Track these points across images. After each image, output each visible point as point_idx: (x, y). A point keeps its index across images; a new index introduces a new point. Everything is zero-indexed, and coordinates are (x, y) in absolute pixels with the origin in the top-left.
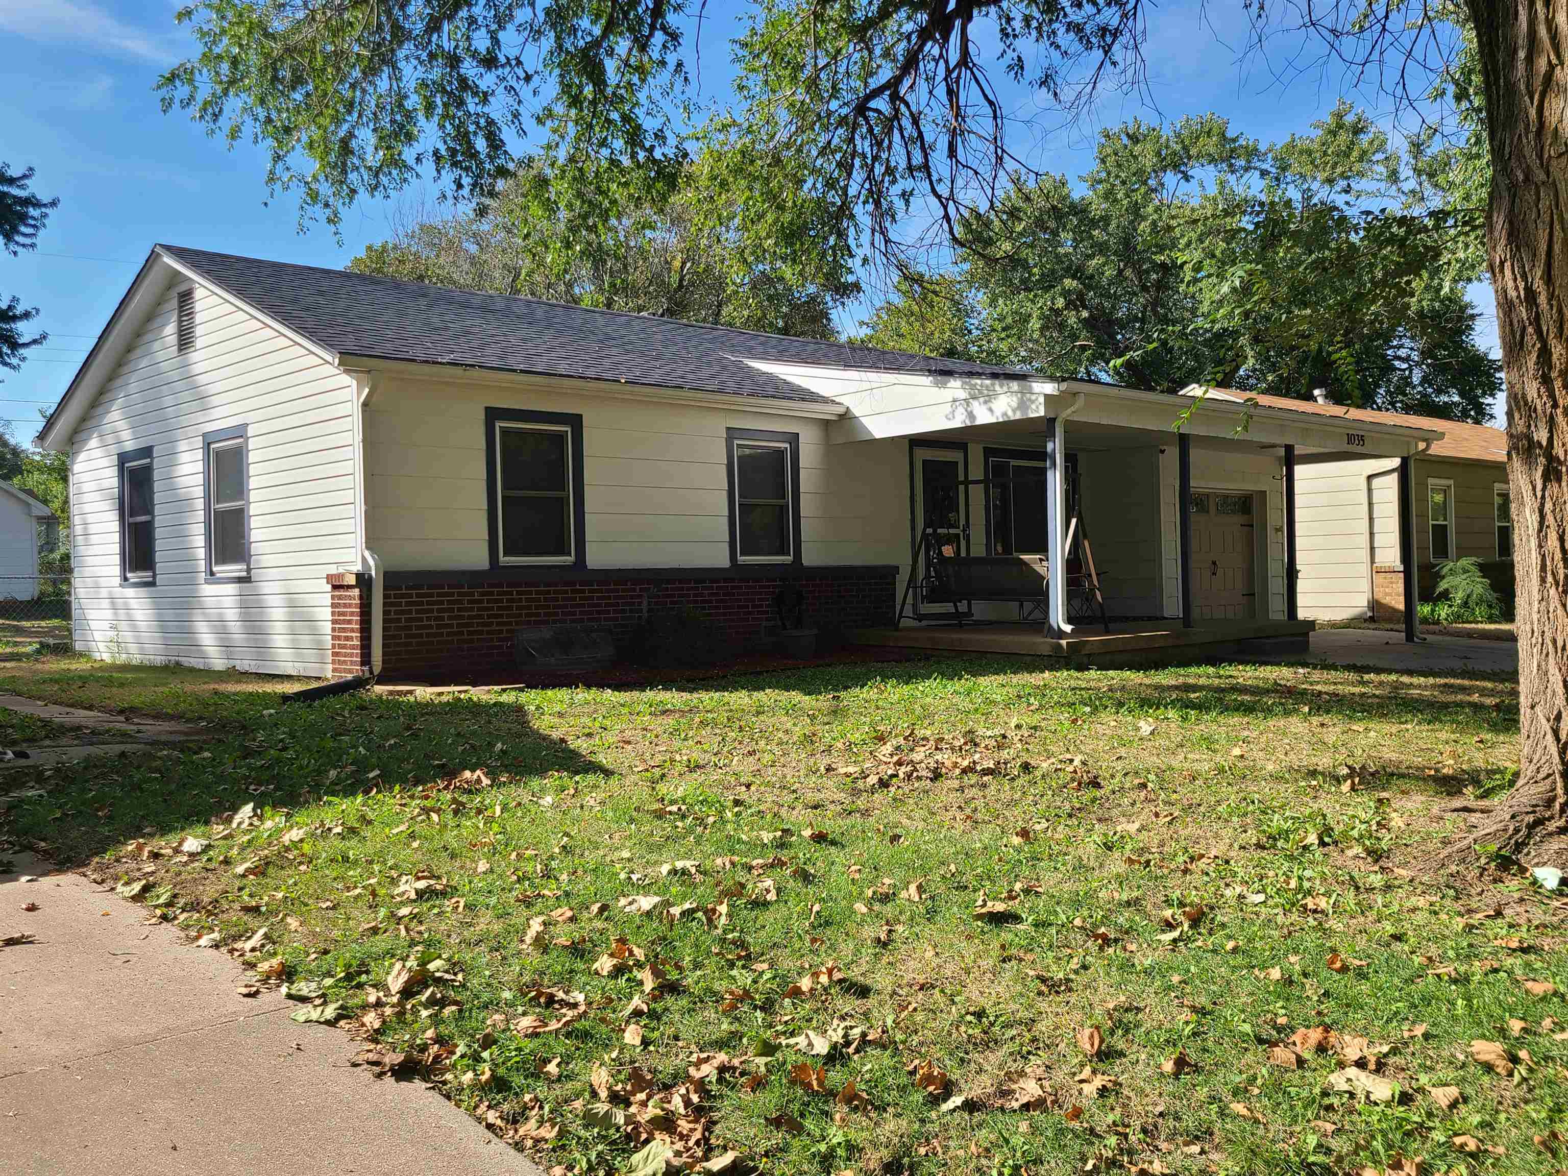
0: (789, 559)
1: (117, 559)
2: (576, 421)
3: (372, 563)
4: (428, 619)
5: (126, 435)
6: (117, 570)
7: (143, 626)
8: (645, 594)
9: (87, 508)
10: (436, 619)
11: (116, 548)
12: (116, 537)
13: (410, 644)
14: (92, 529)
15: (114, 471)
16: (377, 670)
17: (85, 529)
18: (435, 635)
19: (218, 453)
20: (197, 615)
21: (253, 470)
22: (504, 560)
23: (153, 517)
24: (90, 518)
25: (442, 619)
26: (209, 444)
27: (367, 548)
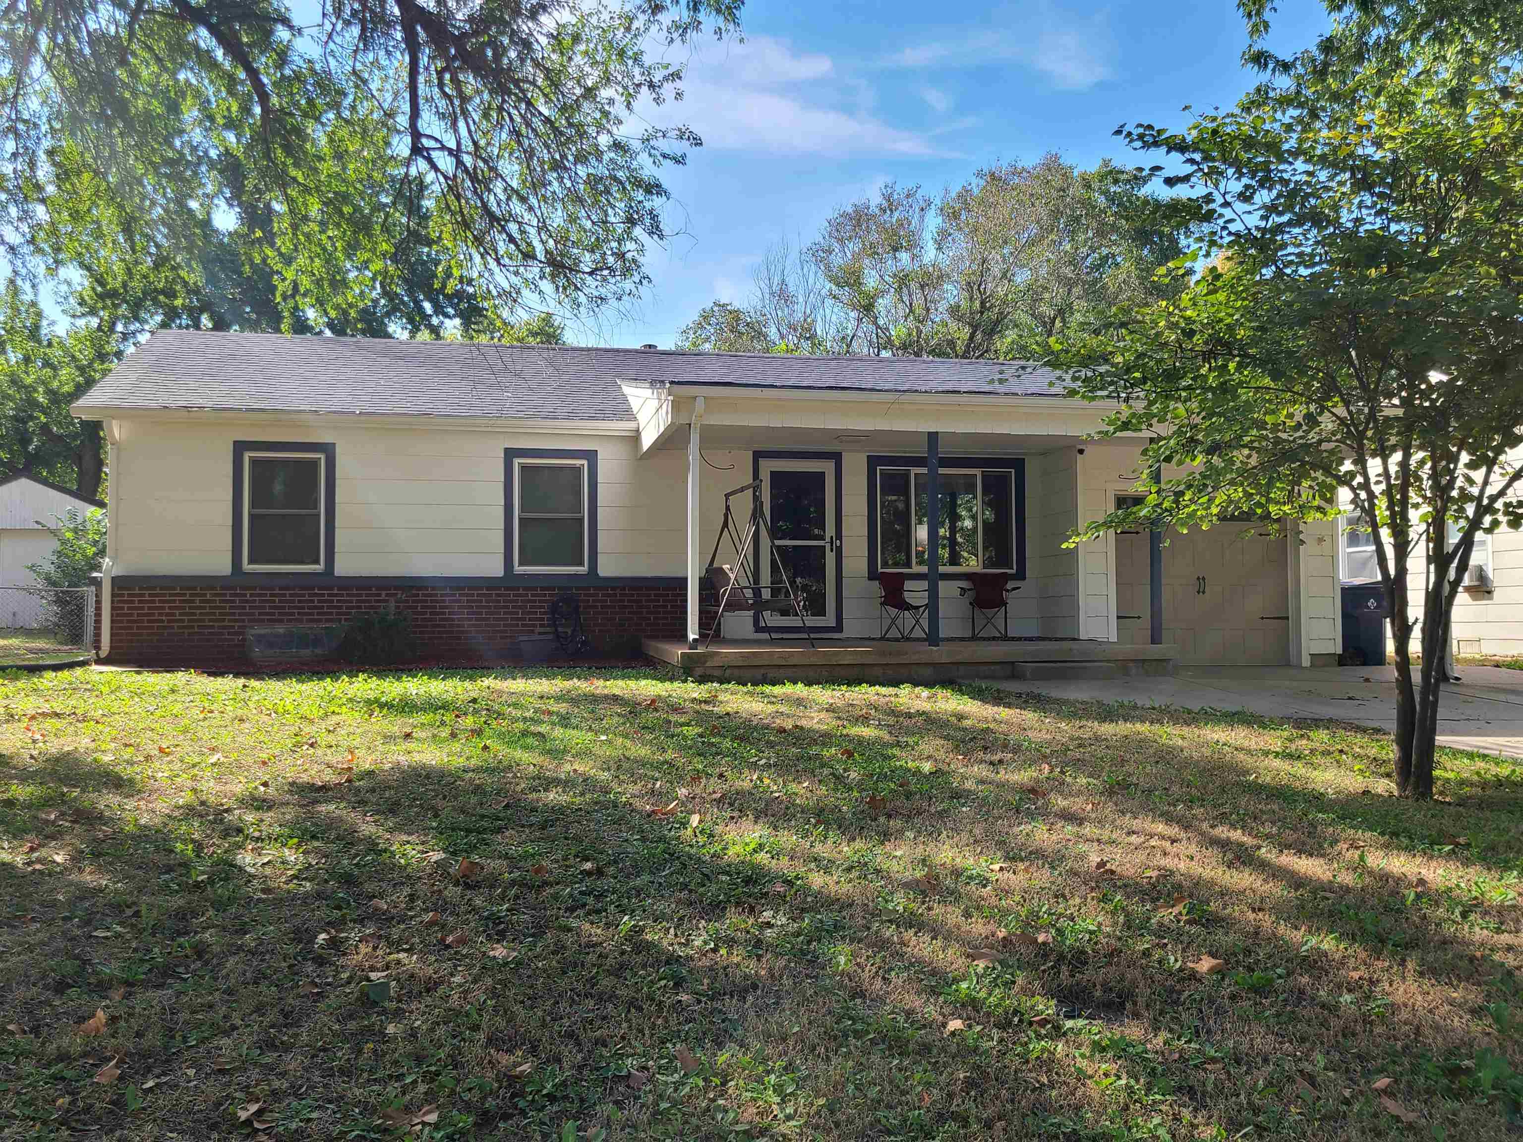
0: (583, 569)
2: (329, 450)
4: (160, 614)
8: (392, 599)
10: (167, 615)
13: (141, 635)
16: (104, 653)
18: (165, 628)
22: (247, 567)
25: (173, 615)
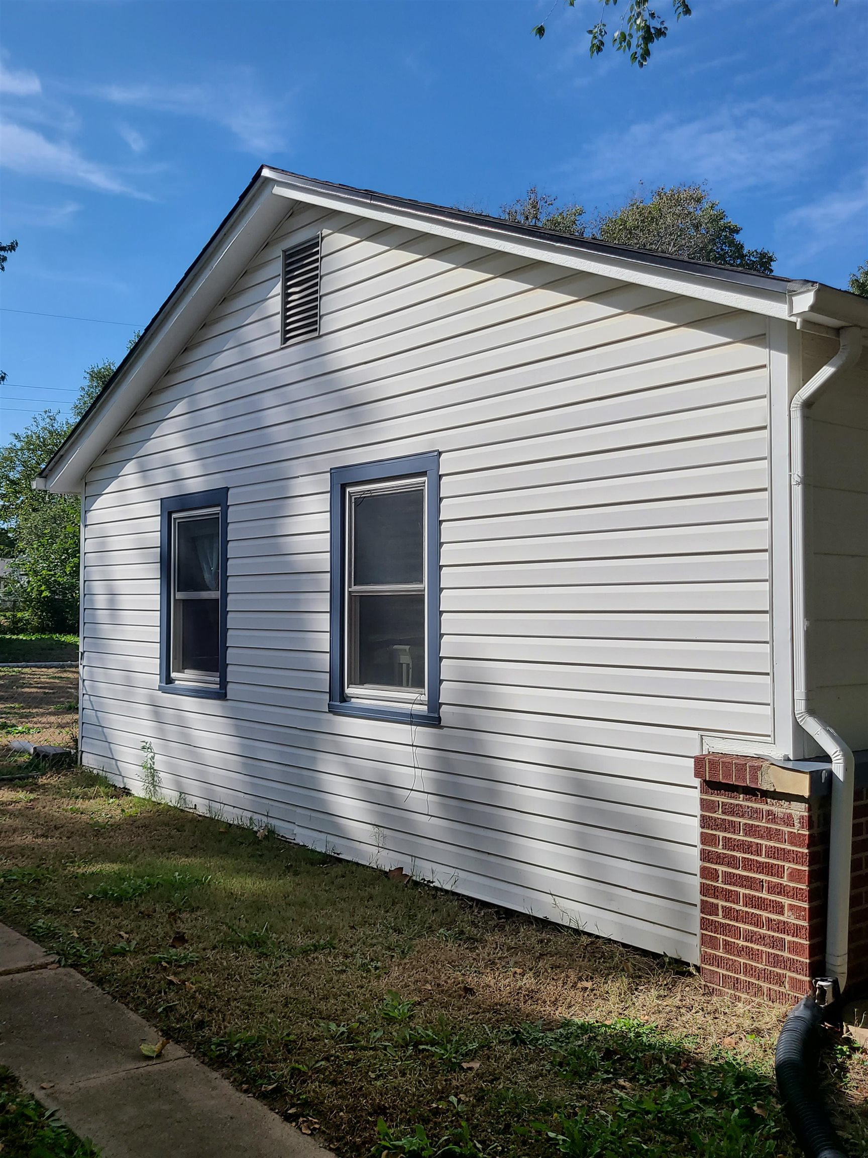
1: (155, 650)
3: (830, 746)
5: (190, 469)
6: (155, 665)
7: (212, 757)
9: (118, 572)
11: (155, 634)
12: (155, 618)
14: (125, 602)
15: (155, 524)
17: (112, 601)
19: (360, 502)
20: (328, 764)
21: (448, 532)
23: (225, 595)
24: (121, 587)
26: (343, 487)
27: (811, 711)
